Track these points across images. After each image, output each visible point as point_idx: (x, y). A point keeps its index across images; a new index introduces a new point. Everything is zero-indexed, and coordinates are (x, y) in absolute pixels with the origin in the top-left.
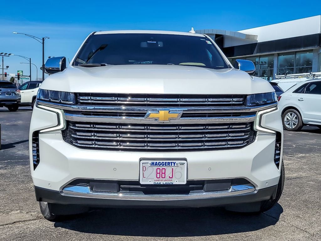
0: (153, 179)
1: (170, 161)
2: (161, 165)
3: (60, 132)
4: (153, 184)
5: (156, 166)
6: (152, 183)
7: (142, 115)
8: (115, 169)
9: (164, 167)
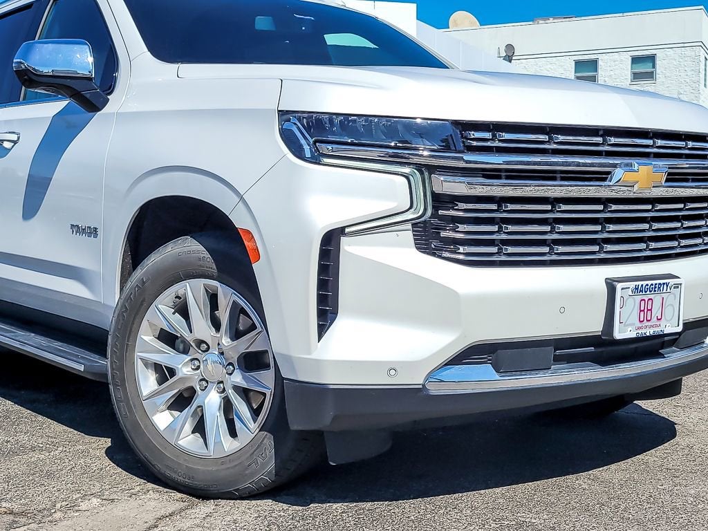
0: (634, 324)
1: (662, 281)
2: (648, 292)
3: (409, 226)
4: (635, 336)
5: (641, 293)
6: (633, 335)
7: (602, 176)
8: (562, 310)
9: (650, 296)
